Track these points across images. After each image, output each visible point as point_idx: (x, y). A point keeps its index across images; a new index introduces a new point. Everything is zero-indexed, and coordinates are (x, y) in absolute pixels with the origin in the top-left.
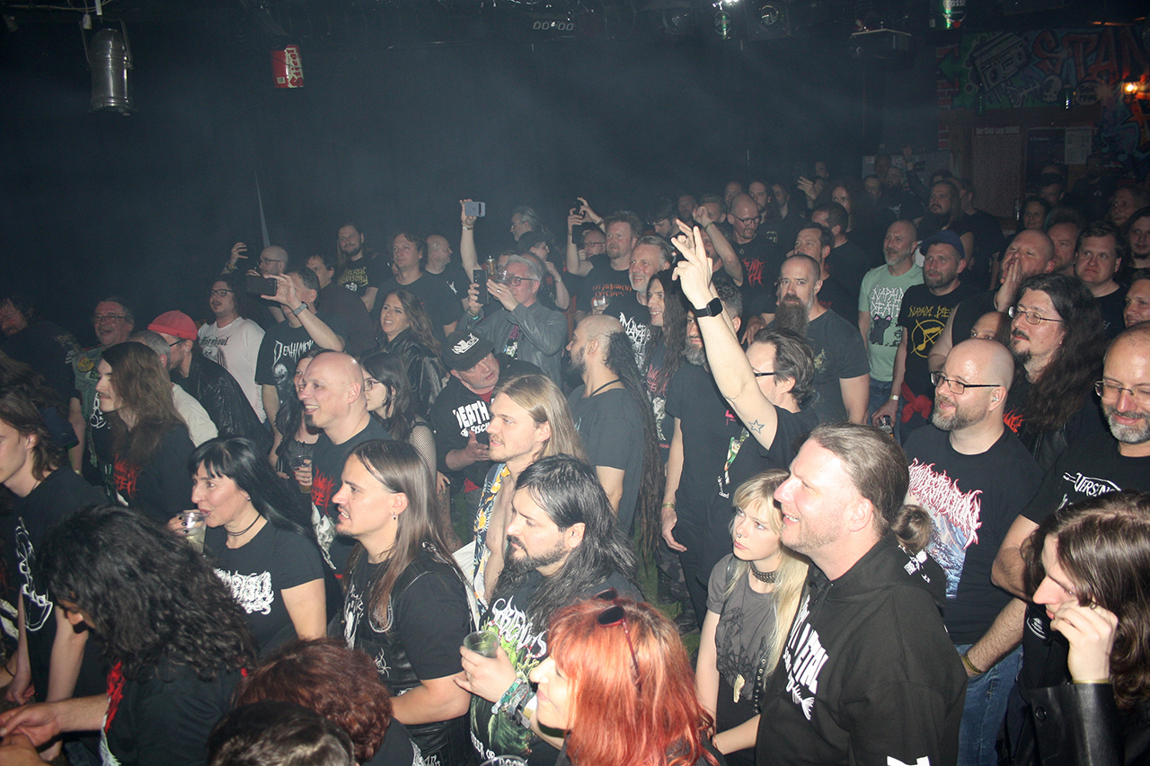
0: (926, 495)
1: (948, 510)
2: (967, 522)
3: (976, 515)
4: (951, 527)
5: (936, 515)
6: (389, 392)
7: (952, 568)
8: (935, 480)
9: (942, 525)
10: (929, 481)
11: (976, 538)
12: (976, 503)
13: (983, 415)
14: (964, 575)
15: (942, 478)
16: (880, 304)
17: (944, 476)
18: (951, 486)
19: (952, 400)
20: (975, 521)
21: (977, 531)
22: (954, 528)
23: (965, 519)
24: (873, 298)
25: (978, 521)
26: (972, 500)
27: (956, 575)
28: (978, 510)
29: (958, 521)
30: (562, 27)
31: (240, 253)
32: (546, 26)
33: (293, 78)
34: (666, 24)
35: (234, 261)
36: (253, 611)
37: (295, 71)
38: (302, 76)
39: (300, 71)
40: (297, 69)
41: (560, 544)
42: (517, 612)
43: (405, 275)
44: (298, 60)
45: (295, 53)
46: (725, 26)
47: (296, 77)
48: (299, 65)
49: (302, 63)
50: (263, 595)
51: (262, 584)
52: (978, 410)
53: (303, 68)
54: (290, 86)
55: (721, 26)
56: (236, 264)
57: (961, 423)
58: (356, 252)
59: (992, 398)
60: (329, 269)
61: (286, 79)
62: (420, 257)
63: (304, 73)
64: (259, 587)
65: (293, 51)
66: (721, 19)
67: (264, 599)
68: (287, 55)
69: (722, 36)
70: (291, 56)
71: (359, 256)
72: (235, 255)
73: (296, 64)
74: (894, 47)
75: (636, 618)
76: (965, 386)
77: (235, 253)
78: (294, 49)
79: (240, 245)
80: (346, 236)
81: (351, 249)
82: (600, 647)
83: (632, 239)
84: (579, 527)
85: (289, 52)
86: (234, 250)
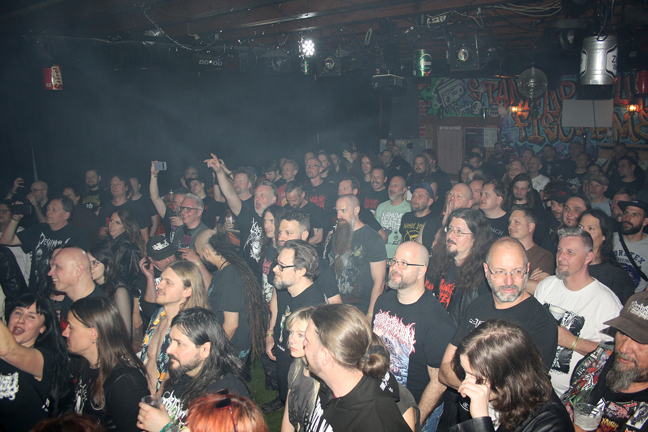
0: (387, 328)
1: (398, 335)
2: (409, 340)
3: (413, 336)
4: (400, 344)
5: (392, 339)
6: (106, 268)
7: (403, 368)
8: (391, 320)
9: (396, 344)
10: (388, 320)
11: (414, 349)
12: (412, 330)
13: (415, 282)
14: (409, 371)
15: (395, 318)
16: (386, 221)
17: (396, 317)
18: (399, 322)
19: (399, 272)
20: (413, 340)
21: (414, 345)
22: (402, 345)
23: (407, 339)
24: (382, 218)
25: (414, 340)
26: (410, 329)
27: (405, 372)
28: (413, 333)
29: (404, 340)
30: (215, 63)
31: (20, 184)
32: (206, 62)
33: (56, 84)
34: (273, 65)
35: (15, 189)
36: (4, 397)
37: (57, 80)
38: (61, 83)
39: (61, 80)
40: (59, 79)
41: (197, 355)
42: (176, 399)
43: (117, 200)
44: (59, 74)
45: (58, 69)
46: (306, 67)
47: (58, 84)
48: (60, 77)
49: (62, 76)
50: (12, 387)
51: (13, 380)
52: (414, 278)
53: (63, 79)
54: (54, 88)
55: (304, 67)
56: (16, 191)
57: (404, 286)
58: (94, 186)
59: (420, 273)
60: (77, 196)
61: (52, 85)
62: (127, 190)
63: (63, 82)
64: (10, 382)
65: (56, 69)
66: (304, 63)
67: (12, 390)
68: (53, 70)
69: (305, 72)
70: (56, 71)
71: (96, 189)
72: (16, 185)
73: (58, 76)
74: (395, 84)
75: (237, 405)
76: (408, 265)
77: (16, 184)
78: (57, 67)
79: (19, 179)
80: (90, 176)
81: (91, 184)
82: (215, 421)
83: (248, 183)
84: (208, 345)
85: (54, 69)
86: (15, 182)
